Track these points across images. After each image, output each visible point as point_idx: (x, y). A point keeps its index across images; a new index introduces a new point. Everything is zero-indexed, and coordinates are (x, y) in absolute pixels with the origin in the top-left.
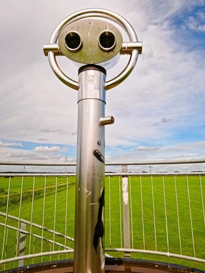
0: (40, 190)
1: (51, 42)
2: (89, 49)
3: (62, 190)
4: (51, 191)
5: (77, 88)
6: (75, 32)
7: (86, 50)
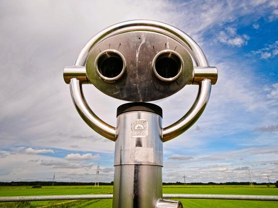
0: (68, 203)
1: (77, 64)
2: (137, 77)
3: (92, 203)
4: (81, 204)
5: (114, 138)
6: (115, 51)
7: (131, 80)
